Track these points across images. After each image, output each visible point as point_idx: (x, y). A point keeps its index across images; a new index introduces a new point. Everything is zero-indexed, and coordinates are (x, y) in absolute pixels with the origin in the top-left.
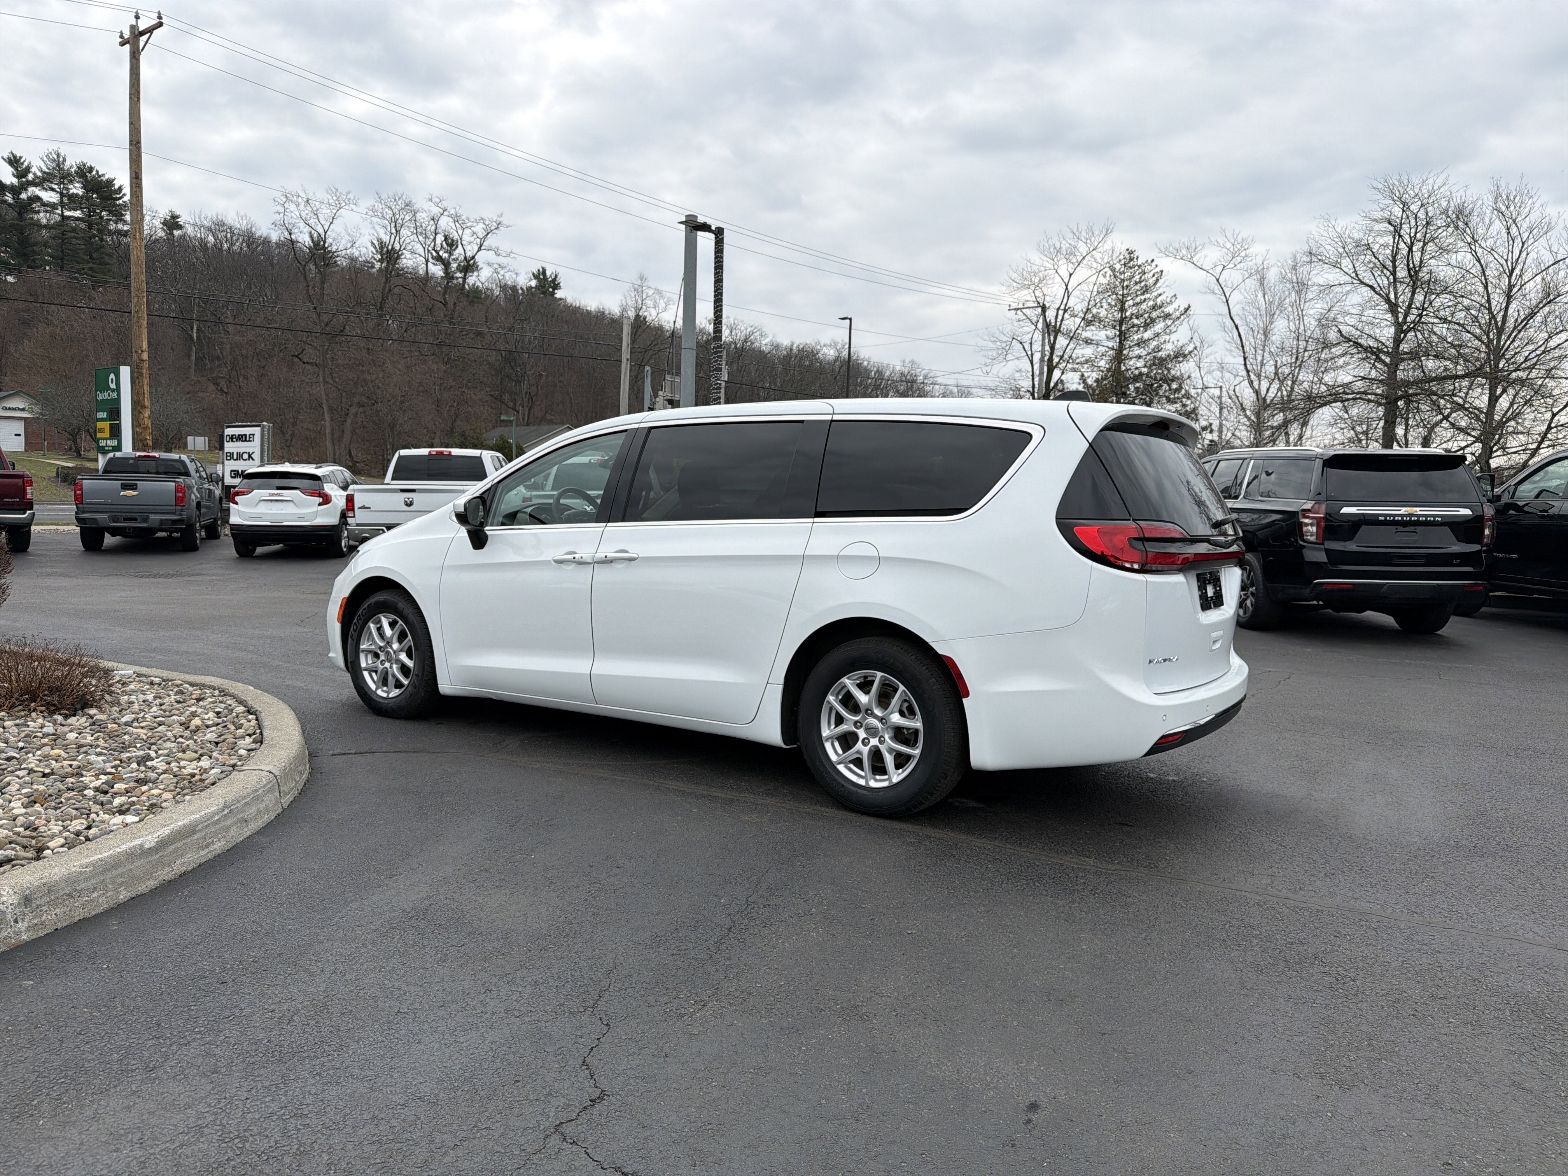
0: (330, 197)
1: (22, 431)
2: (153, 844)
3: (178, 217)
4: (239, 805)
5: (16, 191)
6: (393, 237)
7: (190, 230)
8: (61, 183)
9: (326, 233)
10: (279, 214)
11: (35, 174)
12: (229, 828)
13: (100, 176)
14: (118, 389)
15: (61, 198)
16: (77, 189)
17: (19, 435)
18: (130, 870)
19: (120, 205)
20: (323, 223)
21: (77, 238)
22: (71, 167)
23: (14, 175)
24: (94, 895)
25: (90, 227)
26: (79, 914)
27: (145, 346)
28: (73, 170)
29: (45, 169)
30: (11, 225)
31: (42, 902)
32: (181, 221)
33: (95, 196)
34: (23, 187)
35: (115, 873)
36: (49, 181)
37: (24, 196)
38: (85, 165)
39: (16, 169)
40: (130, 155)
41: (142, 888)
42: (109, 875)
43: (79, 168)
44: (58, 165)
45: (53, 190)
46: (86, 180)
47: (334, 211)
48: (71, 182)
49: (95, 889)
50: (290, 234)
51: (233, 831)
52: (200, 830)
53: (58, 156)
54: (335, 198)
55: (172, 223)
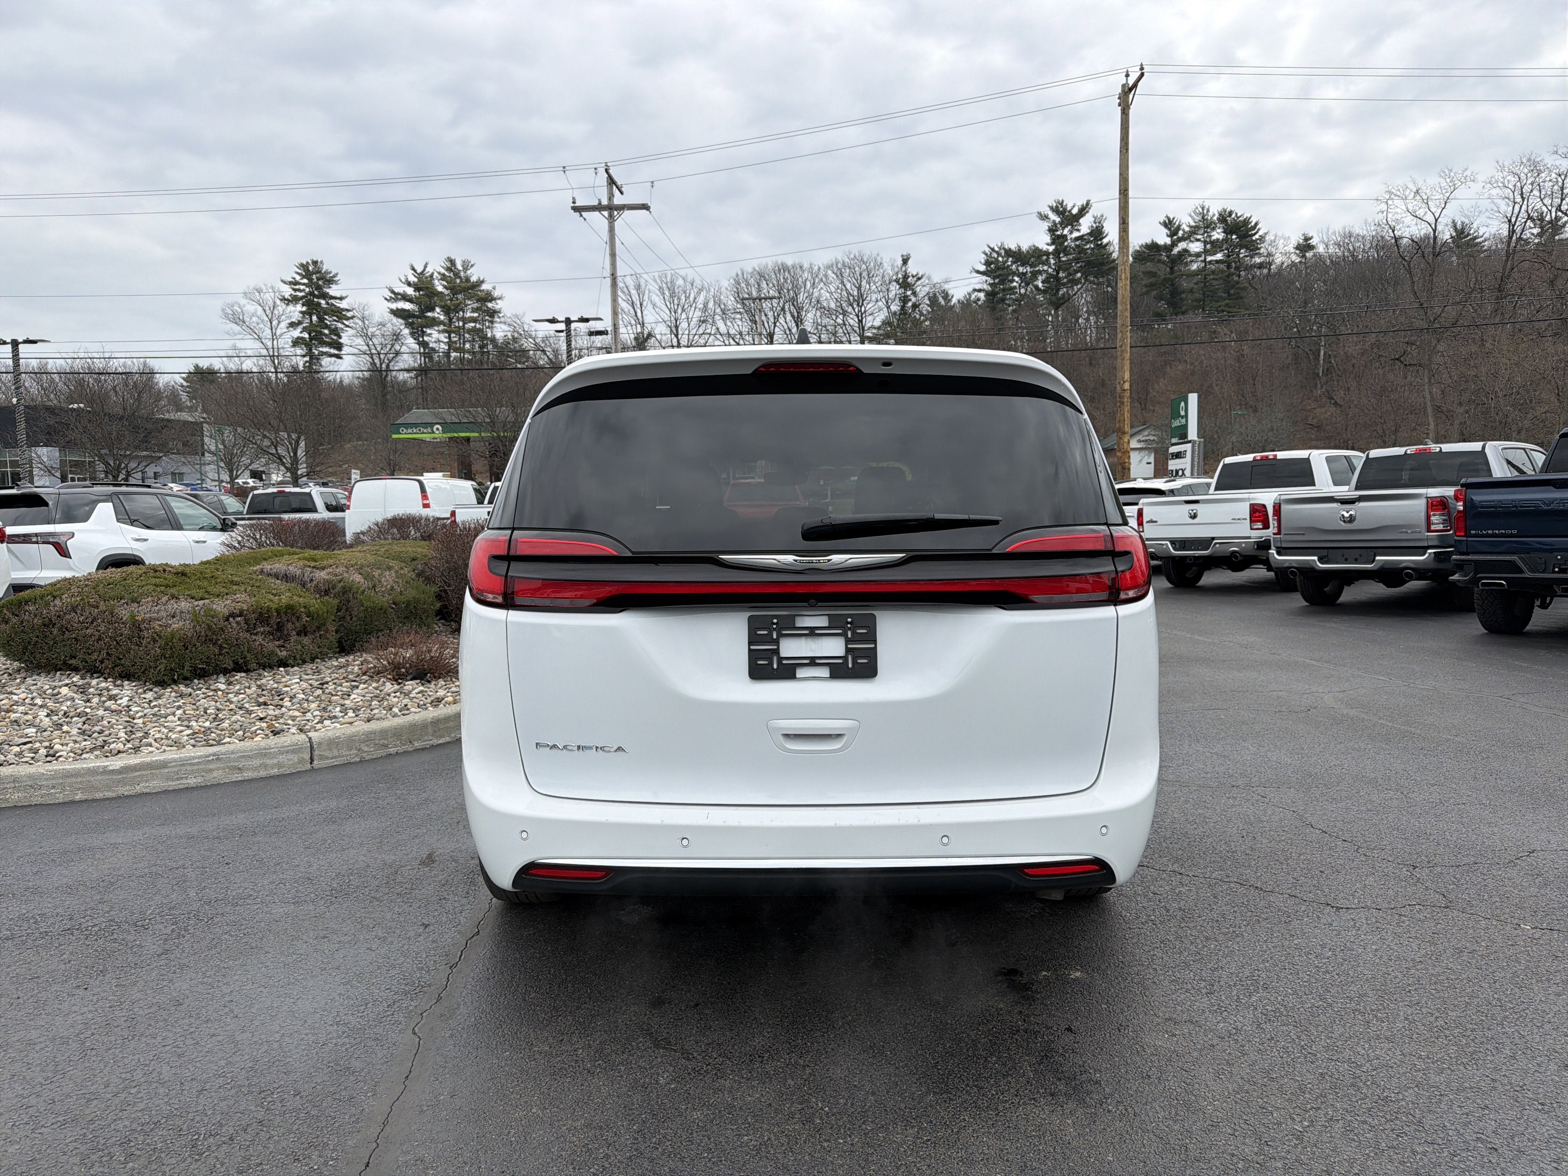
0: (1442, 180)
1: (1152, 460)
2: (118, 767)
3: (1311, 238)
4: (233, 756)
5: (1168, 248)
6: (1517, 207)
7: (1321, 249)
8: (1205, 232)
9: (1436, 220)
10: (1383, 212)
11: (1183, 230)
12: (211, 771)
13: (1238, 218)
14: (1186, 416)
15: (1205, 246)
16: (1218, 235)
17: (1150, 463)
18: (89, 781)
19: (1257, 239)
20: (1433, 210)
21: (1216, 279)
22: (1214, 215)
23: (1168, 236)
24: (52, 791)
25: (1229, 267)
26: (35, 800)
27: (1127, 376)
28: (1215, 218)
29: (1193, 224)
30: (1165, 280)
31: (8, 786)
32: (1313, 242)
33: (1234, 237)
34: (1174, 244)
35: (74, 780)
36: (1195, 233)
37: (1176, 251)
38: (1225, 211)
39: (1169, 229)
40: (1120, 203)
41: (99, 795)
42: (68, 780)
43: (1220, 215)
44: (1203, 218)
45: (1198, 240)
46: (1227, 224)
47: (1447, 195)
48: (1214, 229)
49: (53, 787)
50: (1393, 231)
51: (215, 774)
52: (172, 767)
53: (1203, 209)
54: (1448, 180)
55: (1305, 247)
